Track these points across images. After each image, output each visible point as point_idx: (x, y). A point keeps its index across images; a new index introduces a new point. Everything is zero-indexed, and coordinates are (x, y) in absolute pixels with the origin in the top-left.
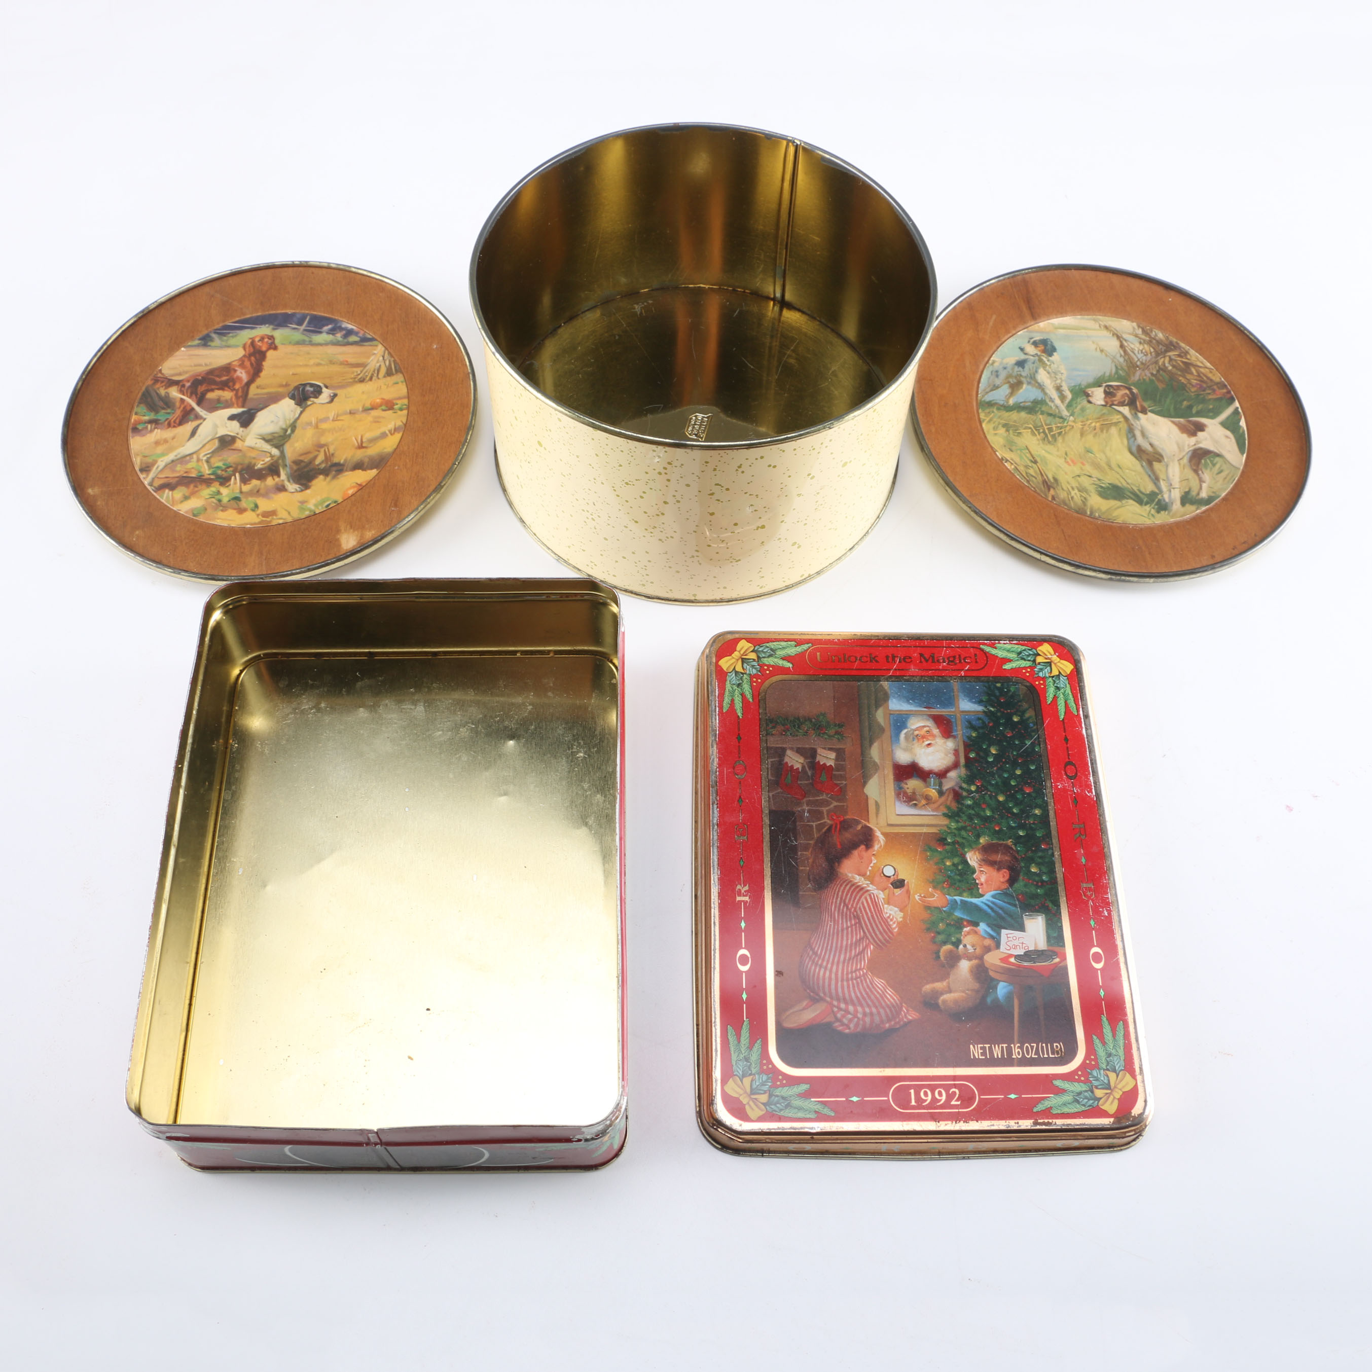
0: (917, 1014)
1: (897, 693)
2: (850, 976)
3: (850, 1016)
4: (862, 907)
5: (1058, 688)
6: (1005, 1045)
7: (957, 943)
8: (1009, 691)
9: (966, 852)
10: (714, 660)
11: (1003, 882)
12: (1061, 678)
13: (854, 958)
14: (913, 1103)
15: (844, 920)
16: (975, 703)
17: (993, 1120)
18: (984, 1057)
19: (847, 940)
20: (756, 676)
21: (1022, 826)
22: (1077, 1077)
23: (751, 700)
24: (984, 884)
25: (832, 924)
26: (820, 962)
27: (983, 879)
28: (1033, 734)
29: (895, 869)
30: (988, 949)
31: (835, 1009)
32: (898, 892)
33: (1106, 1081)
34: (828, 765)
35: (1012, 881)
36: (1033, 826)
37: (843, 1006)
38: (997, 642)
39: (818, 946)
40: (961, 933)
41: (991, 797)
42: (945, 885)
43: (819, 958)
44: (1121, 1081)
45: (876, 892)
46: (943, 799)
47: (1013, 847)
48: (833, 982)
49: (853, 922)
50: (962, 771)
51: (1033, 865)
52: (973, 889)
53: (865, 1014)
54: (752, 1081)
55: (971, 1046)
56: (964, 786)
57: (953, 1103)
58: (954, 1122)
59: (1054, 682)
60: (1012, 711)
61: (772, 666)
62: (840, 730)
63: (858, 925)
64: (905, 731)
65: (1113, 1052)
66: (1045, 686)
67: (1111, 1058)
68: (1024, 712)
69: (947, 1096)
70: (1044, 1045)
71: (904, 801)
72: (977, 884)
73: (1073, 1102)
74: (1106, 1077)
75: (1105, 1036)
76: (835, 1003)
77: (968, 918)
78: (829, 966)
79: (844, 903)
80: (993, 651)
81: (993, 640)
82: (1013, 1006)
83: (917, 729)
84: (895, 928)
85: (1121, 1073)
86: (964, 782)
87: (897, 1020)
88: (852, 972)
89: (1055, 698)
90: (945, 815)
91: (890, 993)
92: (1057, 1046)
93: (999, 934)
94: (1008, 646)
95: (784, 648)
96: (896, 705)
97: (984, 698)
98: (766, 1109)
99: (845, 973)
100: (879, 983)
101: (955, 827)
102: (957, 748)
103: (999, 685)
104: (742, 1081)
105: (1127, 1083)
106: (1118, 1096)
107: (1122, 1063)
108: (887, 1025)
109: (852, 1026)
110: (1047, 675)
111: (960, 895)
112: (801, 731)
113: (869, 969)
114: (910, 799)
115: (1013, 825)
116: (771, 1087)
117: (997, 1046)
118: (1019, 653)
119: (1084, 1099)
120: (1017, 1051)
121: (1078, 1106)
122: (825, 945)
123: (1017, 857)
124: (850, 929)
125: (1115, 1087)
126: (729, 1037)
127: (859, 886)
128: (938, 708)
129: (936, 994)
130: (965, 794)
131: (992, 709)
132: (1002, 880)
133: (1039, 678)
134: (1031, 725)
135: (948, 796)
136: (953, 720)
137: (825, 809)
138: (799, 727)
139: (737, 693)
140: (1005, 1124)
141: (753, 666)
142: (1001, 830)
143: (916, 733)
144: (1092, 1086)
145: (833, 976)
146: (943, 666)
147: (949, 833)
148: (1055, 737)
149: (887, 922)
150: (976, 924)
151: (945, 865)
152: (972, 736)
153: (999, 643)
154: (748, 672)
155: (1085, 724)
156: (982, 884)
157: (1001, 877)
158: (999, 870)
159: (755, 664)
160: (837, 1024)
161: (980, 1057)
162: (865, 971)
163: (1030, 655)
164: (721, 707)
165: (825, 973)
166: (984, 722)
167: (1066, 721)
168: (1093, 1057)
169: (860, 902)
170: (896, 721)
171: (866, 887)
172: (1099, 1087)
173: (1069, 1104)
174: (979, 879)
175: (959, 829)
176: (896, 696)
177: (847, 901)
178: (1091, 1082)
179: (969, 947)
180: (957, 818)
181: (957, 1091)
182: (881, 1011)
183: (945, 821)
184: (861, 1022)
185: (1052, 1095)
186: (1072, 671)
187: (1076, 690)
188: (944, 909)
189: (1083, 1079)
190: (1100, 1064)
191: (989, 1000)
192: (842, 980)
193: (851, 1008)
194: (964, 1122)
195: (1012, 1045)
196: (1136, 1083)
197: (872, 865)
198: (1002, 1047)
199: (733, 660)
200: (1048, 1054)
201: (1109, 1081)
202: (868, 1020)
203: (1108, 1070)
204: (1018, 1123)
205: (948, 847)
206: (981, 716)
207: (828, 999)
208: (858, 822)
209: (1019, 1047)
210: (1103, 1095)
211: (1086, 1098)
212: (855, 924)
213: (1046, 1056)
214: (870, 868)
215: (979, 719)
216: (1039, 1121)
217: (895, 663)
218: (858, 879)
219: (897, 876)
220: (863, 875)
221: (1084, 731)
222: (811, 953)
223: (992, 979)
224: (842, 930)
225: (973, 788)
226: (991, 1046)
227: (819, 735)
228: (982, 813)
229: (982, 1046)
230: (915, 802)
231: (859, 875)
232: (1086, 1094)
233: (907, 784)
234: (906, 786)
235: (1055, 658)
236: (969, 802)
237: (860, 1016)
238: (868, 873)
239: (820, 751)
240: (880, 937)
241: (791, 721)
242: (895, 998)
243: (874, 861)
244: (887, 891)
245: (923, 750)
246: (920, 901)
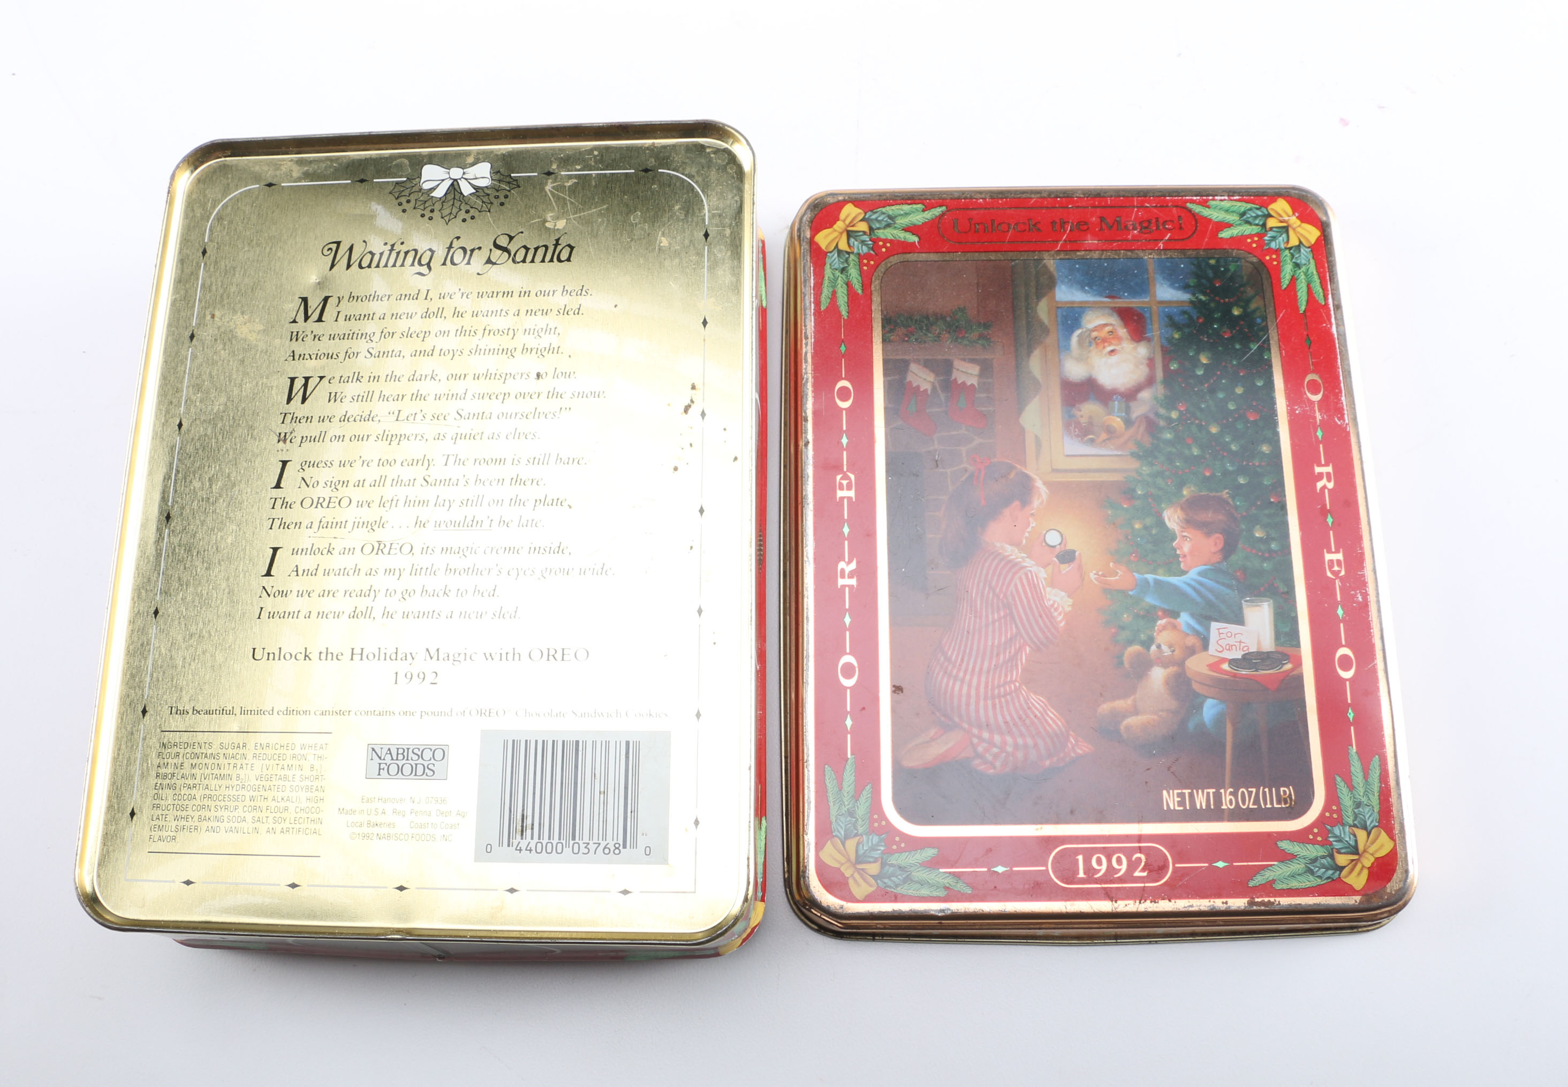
0: (1090, 746)
1: (1067, 277)
2: (996, 692)
3: (995, 750)
4: (1015, 593)
5: (1297, 266)
6: (1211, 791)
7: (1147, 643)
8: (1227, 270)
9: (1163, 510)
10: (808, 234)
11: (1215, 553)
12: (1302, 250)
13: (1002, 666)
14: (1081, 874)
15: (990, 611)
16: (1178, 289)
17: (1193, 898)
18: (1181, 808)
19: (994, 638)
20: (867, 256)
21: (1242, 471)
22: (1311, 837)
23: (860, 292)
24: (1189, 558)
25: (972, 617)
26: (955, 672)
27: (1186, 548)
28: (1261, 333)
29: (1062, 536)
30: (1191, 651)
31: (975, 741)
32: (1065, 568)
33: (1352, 843)
34: (969, 383)
35: (1228, 550)
36: (1259, 470)
37: (986, 735)
38: (1211, 198)
39: (952, 649)
40: (1154, 627)
41: (1200, 427)
42: (1132, 558)
43: (954, 667)
44: (1373, 843)
45: (1034, 569)
46: (1132, 430)
47: (1230, 501)
48: (973, 701)
49: (1002, 614)
50: (1159, 390)
51: (1258, 527)
52: (1172, 564)
53: (1016, 746)
54: (858, 844)
55: (1165, 792)
56: (1162, 411)
57: (1137, 874)
58: (1138, 902)
59: (1293, 256)
60: (1231, 300)
61: (891, 241)
62: (985, 332)
63: (1008, 618)
64: (1078, 332)
65: (1364, 800)
66: (1279, 262)
67: (1361, 809)
68: (1248, 301)
69: (1128, 865)
70: (1267, 790)
71: (1078, 436)
72: (1178, 556)
73: (1305, 872)
74: (1352, 836)
75: (1354, 777)
76: (975, 731)
77: (1165, 606)
78: (968, 677)
79: (990, 587)
80: (1205, 212)
81: (1205, 194)
82: (1225, 734)
83: (1096, 329)
84: (1061, 622)
85: (1373, 830)
86: (1161, 405)
87: (1062, 755)
88: (999, 687)
89: (1293, 280)
90: (1133, 455)
91: (1052, 716)
92: (1285, 792)
93: (1208, 629)
94: (1227, 204)
95: (906, 214)
96: (1065, 294)
97: (1192, 282)
98: (877, 884)
99: (990, 687)
100: (1037, 702)
101: (1148, 472)
102: (1152, 355)
103: (1212, 262)
104: (843, 844)
105: (1382, 845)
106: (1368, 864)
107: (1376, 816)
108: (1048, 763)
109: (998, 764)
110: (1283, 246)
111: (1154, 572)
112: (930, 335)
113: (1023, 681)
114: (1084, 432)
115: (1231, 468)
116: (884, 853)
117: (1200, 791)
118: (1243, 214)
119: (1320, 868)
120: (1228, 799)
121: (1311, 878)
122: (962, 648)
123: (1236, 515)
124: (997, 624)
125: (1365, 851)
126: (827, 782)
127: (1010, 561)
128: (1126, 297)
129: (1117, 717)
130: (1162, 423)
131: (1203, 298)
132: (1213, 549)
133: (1271, 252)
134: (1259, 320)
135: (1139, 427)
136: (1147, 315)
137: (963, 449)
138: (928, 330)
139: (840, 282)
140: (1208, 904)
141: (863, 242)
142: (1213, 475)
143: (1094, 334)
144: (1332, 849)
145: (973, 692)
146: (1134, 236)
147: (1139, 482)
148: (1293, 339)
149: (1050, 613)
150: (1175, 615)
151: (1133, 528)
152: (1173, 338)
153: (1213, 200)
154: (856, 251)
155: (1335, 318)
156: (1185, 556)
157: (1212, 545)
158: (1208, 534)
159: (866, 238)
160: (977, 762)
161: (1177, 808)
162: (1017, 684)
163: (1257, 216)
164: (817, 303)
165: (961, 690)
166: (1190, 318)
167: (1308, 314)
168: (1334, 808)
169: (1013, 584)
170: (1065, 318)
171: (1020, 562)
172: (1343, 851)
173: (1299, 875)
174: (1181, 548)
175: (1154, 475)
176: (1066, 280)
177: (994, 583)
178: (1331, 844)
179: (1165, 648)
180: (1150, 459)
181: (1143, 857)
182: (1040, 742)
183: (1134, 464)
184: (1011, 758)
185: (1276, 863)
186: (1318, 240)
187: (1323, 267)
188: (1131, 593)
189: (1319, 839)
190: (1345, 817)
191: (1191, 726)
192: (986, 699)
193: (997, 738)
194: (1151, 902)
195: (1222, 791)
196: (1395, 846)
197: (1029, 529)
198: (1208, 794)
199: (836, 234)
200: (1272, 803)
201: (1356, 841)
202: (1020, 755)
203: (1355, 826)
204: (1226, 903)
205: (1137, 503)
206: (1187, 308)
207: (966, 726)
208: (1012, 468)
209: (1231, 793)
210: (1348, 862)
211: (1323, 866)
212: (1005, 616)
213: (1269, 806)
214: (1027, 535)
215: (1184, 312)
216: (1257, 900)
217: (1065, 232)
218: (1011, 551)
219: (1065, 545)
220: (1017, 544)
221: (1334, 330)
222: (942, 659)
223: (1197, 695)
224: (987, 626)
225: (1174, 415)
226: (1192, 791)
227: (956, 340)
228: (1186, 452)
229: (1180, 791)
230: (1091, 437)
231: (1011, 544)
232: (1324, 861)
233: (1080, 410)
234: (1079, 414)
235: (1294, 220)
236: (1168, 436)
237: (1009, 749)
238: (1024, 541)
239: (957, 364)
240: (1040, 635)
241: (916, 321)
242: (1060, 724)
243: (1033, 524)
244: (1050, 568)
245: (1104, 360)
246: (1096, 582)
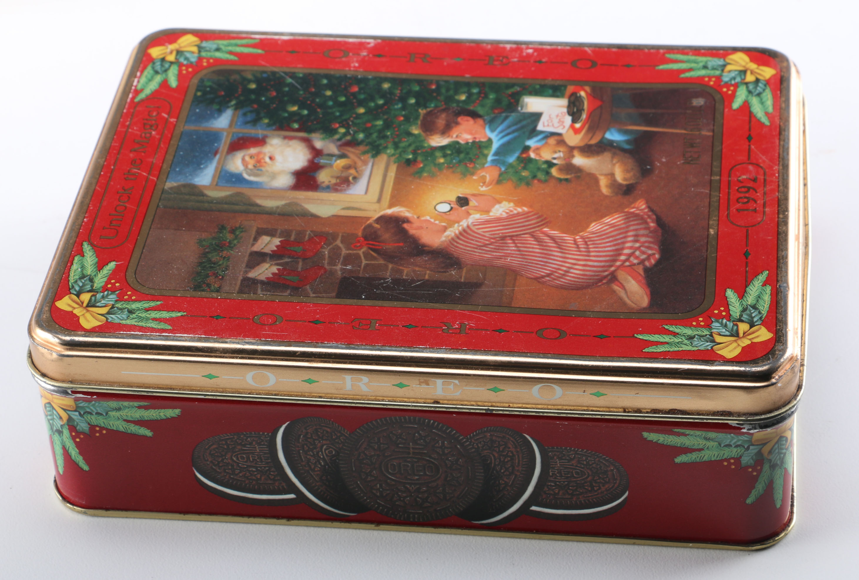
2: (583, 249)
3: (637, 252)
4: (491, 233)
5: (218, 50)
8: (210, 87)
11: (476, 122)
12: (204, 46)
13: (559, 245)
15: (506, 248)
16: (220, 115)
19: (533, 248)
20: (121, 295)
21: (403, 100)
22: (730, 92)
23: (159, 303)
24: (475, 136)
25: (509, 258)
26: (561, 272)
27: (467, 137)
28: (278, 75)
29: (442, 203)
31: (627, 263)
32: (473, 204)
33: (736, 73)
34: (279, 244)
35: (474, 115)
36: (405, 91)
37: (623, 258)
38: (133, 87)
39: (539, 272)
40: (536, 160)
41: (356, 119)
42: (471, 166)
43: (557, 272)
44: (737, 62)
45: (471, 220)
46: (351, 155)
47: (429, 110)
48: (590, 263)
49: (510, 242)
50: (316, 135)
51: (456, 98)
54: (720, 335)
56: (337, 137)
59: (207, 51)
60: (240, 88)
61: (110, 279)
63: (515, 238)
64: (245, 176)
72: (474, 142)
73: (760, 97)
74: (731, 72)
76: (618, 263)
77: (518, 153)
78: (567, 265)
79: (483, 245)
80: (147, 92)
82: (637, 129)
84: (523, 209)
85: (727, 62)
86: (331, 136)
87: (645, 216)
88: (578, 247)
89: (230, 52)
90: (374, 156)
91: (609, 219)
93: (542, 132)
94: (143, 80)
95: (82, 267)
96: (203, 179)
97: (215, 107)
99: (579, 253)
100: (595, 226)
101: (393, 150)
102: (281, 136)
105: (740, 56)
106: (754, 65)
108: (652, 224)
109: (650, 251)
110: (196, 56)
111: (486, 156)
113: (574, 233)
114: (346, 180)
115: (400, 106)
118: (157, 72)
121: (764, 95)
123: (443, 108)
124: (519, 245)
125: (743, 66)
127: (461, 233)
129: (614, 185)
130: (348, 138)
131: (233, 103)
132: (472, 122)
134: (265, 75)
135: (349, 151)
136: (241, 135)
138: (215, 264)
139: (143, 315)
141: (104, 297)
142: (404, 116)
144: (741, 83)
145: (582, 263)
146: (157, 134)
148: (288, 60)
149: (512, 215)
150: (527, 149)
151: (443, 163)
155: (274, 36)
156: (475, 138)
157: (468, 122)
158: (457, 124)
160: (647, 263)
162: (578, 237)
163: (161, 65)
164: (162, 331)
165: (579, 270)
167: (266, 49)
169: (483, 233)
171: (462, 229)
172: (743, 77)
173: (762, 100)
174: (467, 139)
175: (397, 148)
176: (190, 177)
177: (480, 244)
179: (555, 157)
180: (381, 148)
183: (384, 157)
184: (646, 244)
186: (196, 36)
187: (224, 36)
188: (503, 169)
191: (627, 147)
192: (589, 256)
193: (626, 251)
197: (432, 220)
199: (87, 315)
203: (723, 70)
205: (419, 158)
206: (241, 112)
207: (613, 268)
208: (369, 226)
211: (755, 88)
214: (437, 222)
215: (244, 113)
217: (139, 173)
218: (450, 233)
220: (445, 229)
221: (286, 38)
222: (547, 278)
224: (519, 251)
225: (342, 131)
227: (232, 247)
228: (378, 128)
233: (322, 183)
234: (326, 183)
235: (172, 47)
236: (361, 136)
238: (443, 224)
239: (254, 248)
245: (276, 164)
246: (490, 187)
